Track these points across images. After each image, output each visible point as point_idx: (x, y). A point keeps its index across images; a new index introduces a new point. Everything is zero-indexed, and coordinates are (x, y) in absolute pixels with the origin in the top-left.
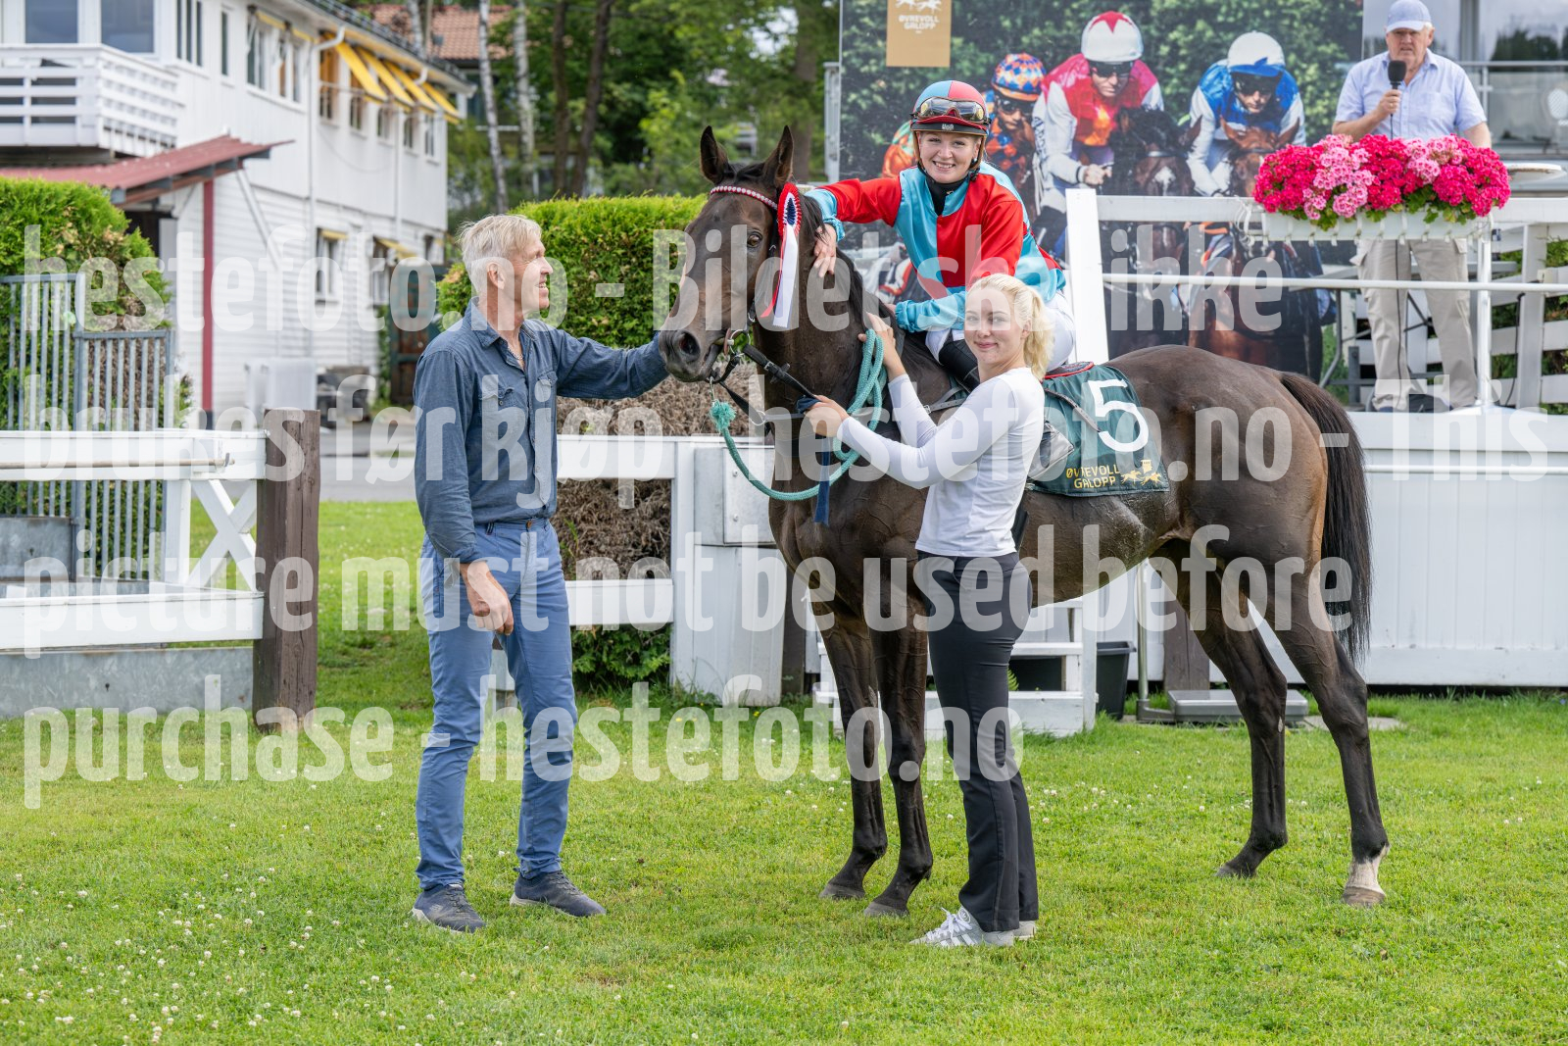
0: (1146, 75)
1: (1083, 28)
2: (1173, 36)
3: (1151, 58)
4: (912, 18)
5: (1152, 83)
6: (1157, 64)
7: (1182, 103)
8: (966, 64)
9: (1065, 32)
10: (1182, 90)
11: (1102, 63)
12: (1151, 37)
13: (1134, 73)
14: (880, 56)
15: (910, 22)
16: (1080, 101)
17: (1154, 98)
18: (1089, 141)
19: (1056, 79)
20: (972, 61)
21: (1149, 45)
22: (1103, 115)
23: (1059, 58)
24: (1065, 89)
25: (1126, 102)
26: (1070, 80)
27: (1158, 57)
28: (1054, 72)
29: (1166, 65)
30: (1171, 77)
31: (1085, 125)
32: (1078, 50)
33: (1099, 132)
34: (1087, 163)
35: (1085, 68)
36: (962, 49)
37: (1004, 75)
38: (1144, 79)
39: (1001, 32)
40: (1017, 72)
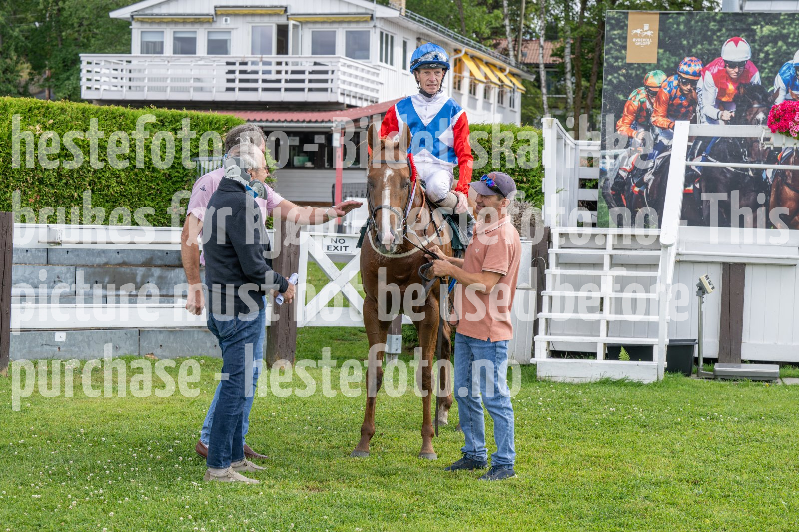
0: (752, 67)
1: (722, 45)
2: (766, 49)
3: (755, 60)
4: (639, 40)
5: (755, 72)
6: (758, 62)
7: (770, 81)
8: (664, 62)
9: (713, 47)
10: (770, 75)
11: (731, 62)
12: (755, 49)
13: (747, 66)
14: (624, 58)
15: (638, 42)
16: (720, 80)
17: (756, 79)
18: (724, 99)
19: (708, 69)
20: (667, 61)
21: (754, 53)
22: (731, 87)
23: (710, 59)
24: (712, 74)
25: (742, 80)
26: (715, 71)
27: (758, 59)
28: (707, 66)
29: (762, 63)
30: (765, 68)
31: (722, 91)
32: (719, 55)
33: (729, 95)
34: (723, 110)
35: (722, 64)
36: (663, 55)
37: (683, 68)
38: (751, 69)
39: (682, 47)
40: (689, 66)
